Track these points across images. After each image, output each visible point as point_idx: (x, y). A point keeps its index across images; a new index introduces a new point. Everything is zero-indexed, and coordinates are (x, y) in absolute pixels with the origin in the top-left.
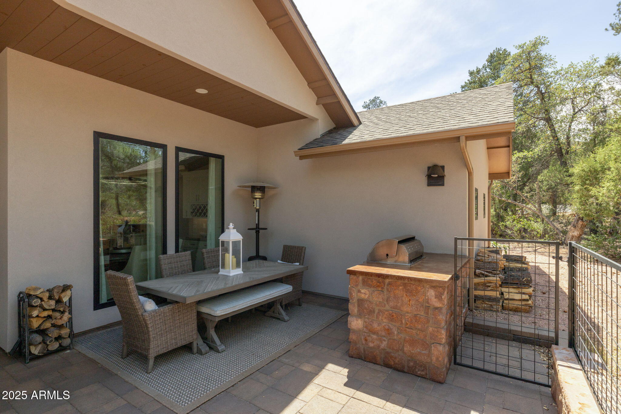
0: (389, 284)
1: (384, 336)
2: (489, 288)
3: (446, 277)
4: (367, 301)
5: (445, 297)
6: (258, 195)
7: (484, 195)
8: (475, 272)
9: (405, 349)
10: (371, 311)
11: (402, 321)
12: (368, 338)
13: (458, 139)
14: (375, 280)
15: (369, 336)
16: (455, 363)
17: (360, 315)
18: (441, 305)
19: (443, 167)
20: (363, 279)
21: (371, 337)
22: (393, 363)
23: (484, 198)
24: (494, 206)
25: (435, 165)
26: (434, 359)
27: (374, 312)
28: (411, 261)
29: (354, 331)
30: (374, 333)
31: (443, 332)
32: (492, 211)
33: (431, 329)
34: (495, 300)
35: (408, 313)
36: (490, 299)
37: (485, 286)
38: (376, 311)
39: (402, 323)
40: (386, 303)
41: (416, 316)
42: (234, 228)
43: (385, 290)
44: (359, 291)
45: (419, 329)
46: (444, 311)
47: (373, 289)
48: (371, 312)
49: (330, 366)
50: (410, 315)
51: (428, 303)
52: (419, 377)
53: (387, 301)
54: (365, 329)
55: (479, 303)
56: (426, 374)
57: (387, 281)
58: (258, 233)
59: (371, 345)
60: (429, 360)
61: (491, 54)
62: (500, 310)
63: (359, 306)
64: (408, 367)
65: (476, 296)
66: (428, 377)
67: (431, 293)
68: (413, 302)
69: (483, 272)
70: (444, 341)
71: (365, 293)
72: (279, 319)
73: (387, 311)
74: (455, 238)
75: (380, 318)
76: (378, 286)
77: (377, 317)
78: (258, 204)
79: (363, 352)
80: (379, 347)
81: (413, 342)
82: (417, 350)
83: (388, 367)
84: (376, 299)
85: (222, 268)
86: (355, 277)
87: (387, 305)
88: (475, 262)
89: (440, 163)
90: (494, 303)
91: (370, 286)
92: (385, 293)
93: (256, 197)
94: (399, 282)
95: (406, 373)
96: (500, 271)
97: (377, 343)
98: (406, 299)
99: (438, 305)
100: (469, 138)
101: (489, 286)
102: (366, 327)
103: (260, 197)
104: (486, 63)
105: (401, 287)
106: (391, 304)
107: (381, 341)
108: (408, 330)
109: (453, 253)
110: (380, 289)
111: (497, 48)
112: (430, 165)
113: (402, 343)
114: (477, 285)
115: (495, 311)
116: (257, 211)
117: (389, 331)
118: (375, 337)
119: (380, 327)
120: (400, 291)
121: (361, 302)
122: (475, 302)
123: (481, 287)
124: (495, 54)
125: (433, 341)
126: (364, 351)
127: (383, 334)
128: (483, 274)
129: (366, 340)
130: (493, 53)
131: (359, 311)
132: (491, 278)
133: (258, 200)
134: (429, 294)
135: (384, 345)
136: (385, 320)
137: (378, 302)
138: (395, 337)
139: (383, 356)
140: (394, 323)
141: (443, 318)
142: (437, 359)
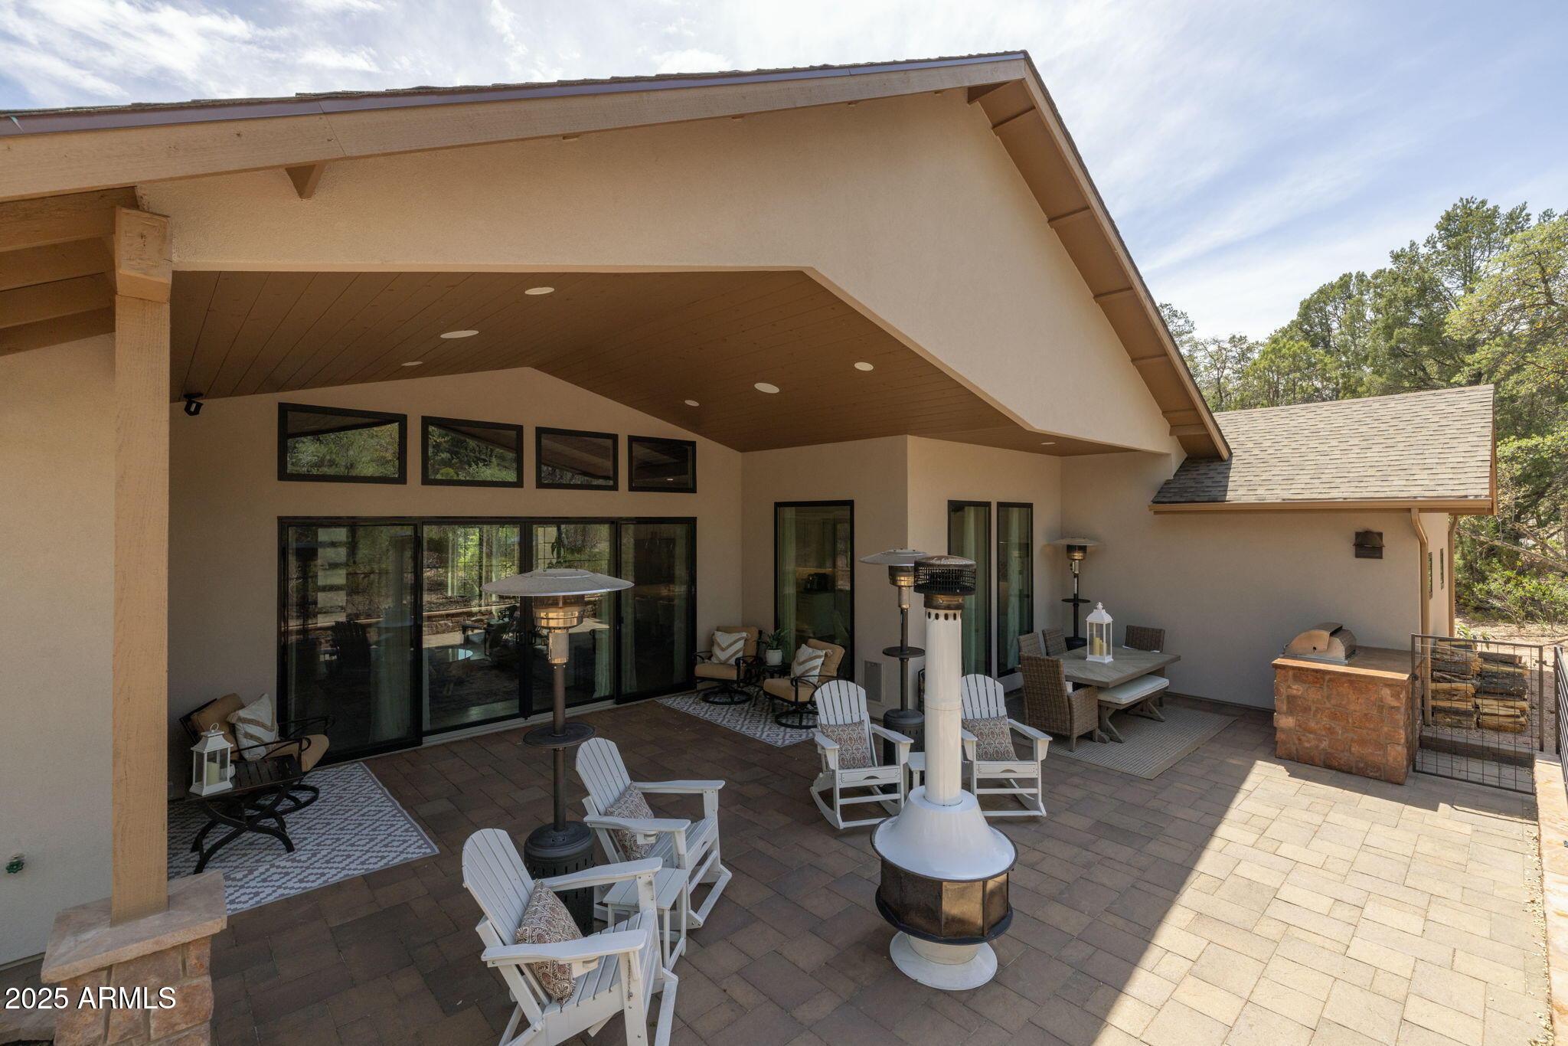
0: (1330, 680)
1: (1325, 736)
2: (1456, 698)
3: (1405, 677)
4: (1300, 698)
5: (1403, 695)
6: (1078, 555)
7: (1442, 550)
8: (1432, 675)
9: (1353, 749)
10: (1305, 708)
11: (1348, 720)
12: (1302, 737)
13: (1409, 510)
14: (1311, 675)
15: (1304, 735)
16: (1414, 770)
17: (1290, 712)
18: (1398, 705)
19: (1380, 535)
20: (1294, 674)
21: (1307, 737)
22: (1337, 764)
23: (1442, 555)
24: (1460, 549)
25: (1367, 532)
26: (1391, 759)
27: (1310, 709)
28: (1347, 657)
29: (1283, 730)
30: (1311, 733)
31: (1402, 732)
32: (1457, 557)
33: (1386, 729)
34: (1467, 714)
35: (1355, 711)
36: (1457, 712)
37: (1450, 694)
38: (1313, 708)
39: (1348, 722)
40: (1326, 700)
41: (1366, 715)
42: (1103, 609)
43: (1325, 687)
44: (1289, 687)
45: (1370, 729)
46: (1403, 710)
47: (1307, 685)
48: (1307, 709)
49: (1259, 762)
50: (1358, 714)
51: (1382, 702)
52: (1371, 778)
53: (1328, 698)
54: (1297, 728)
55: (1439, 716)
56: (1381, 776)
57: (1327, 677)
58: (1076, 606)
59: (1307, 745)
60: (1384, 761)
61: (1448, 213)
62: (1473, 726)
63: (1289, 702)
64: (1357, 767)
65: (1434, 708)
66: (1383, 778)
67: (1386, 692)
68: (1363, 701)
69: (1444, 675)
70: (1403, 741)
71: (1297, 689)
72: (1152, 719)
73: (1328, 709)
74: (1413, 635)
75: (1319, 716)
76: (1316, 683)
77: (1315, 715)
78: (1077, 567)
79: (1295, 752)
80: (1317, 747)
81: (1362, 742)
82: (1368, 750)
83: (1331, 769)
84: (1314, 696)
85: (1090, 654)
86: (1283, 672)
87: (1327, 703)
88: (1432, 662)
89: (1376, 529)
90: (1465, 718)
91: (1304, 682)
92: (1325, 690)
93: (1076, 558)
94: (1344, 679)
95: (1355, 774)
96: (1473, 675)
97: (1314, 743)
98: (1352, 697)
99: (1395, 704)
100: (1421, 510)
101: (1456, 695)
102: (1300, 726)
103: (1080, 558)
104: (1436, 233)
105: (1346, 685)
106: (1333, 702)
107: (1320, 741)
108: (1356, 729)
109: (1410, 650)
110: (1318, 685)
111: (1462, 199)
112: (1360, 530)
113: (1349, 744)
114: (1436, 692)
115: (1464, 728)
116: (1075, 577)
117: (1331, 731)
118: (1311, 736)
119: (1319, 726)
120: (1345, 689)
121: (1291, 699)
122: (1433, 715)
123: (1442, 696)
124: (1458, 211)
125: (1388, 742)
126: (1297, 752)
127: (1324, 733)
128: (1445, 679)
129: (1300, 740)
130: (1453, 210)
131: (1288, 708)
132: (1459, 685)
133: (1077, 561)
134: (1383, 692)
135: (1324, 744)
136: (1325, 719)
137: (1315, 700)
138: (1340, 737)
139: (1322, 757)
140: (1337, 722)
141: (1401, 718)
142: (1395, 759)
